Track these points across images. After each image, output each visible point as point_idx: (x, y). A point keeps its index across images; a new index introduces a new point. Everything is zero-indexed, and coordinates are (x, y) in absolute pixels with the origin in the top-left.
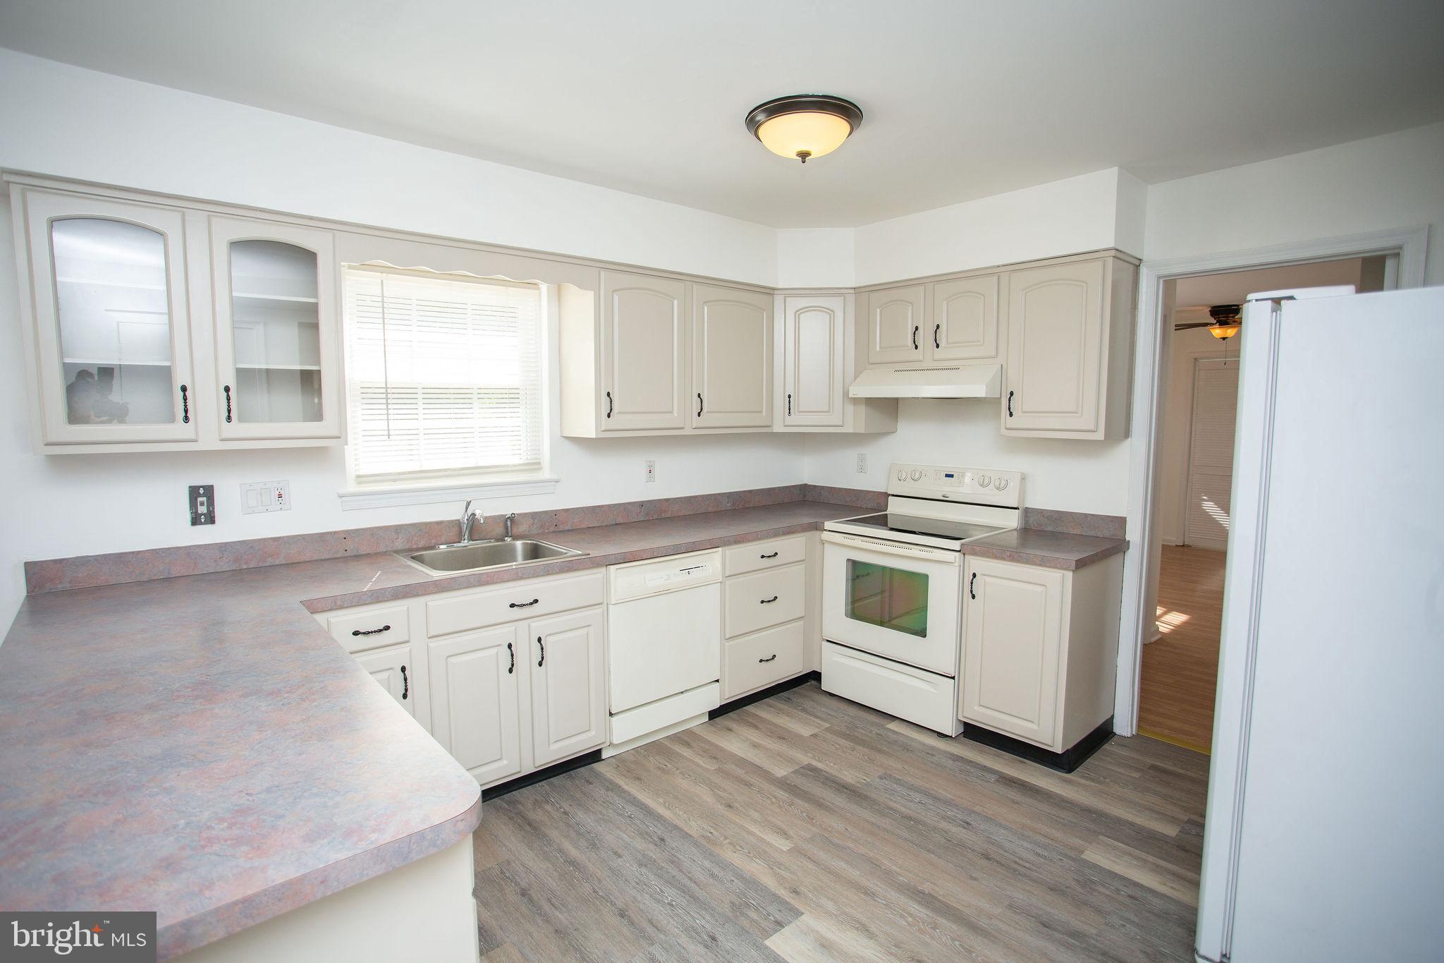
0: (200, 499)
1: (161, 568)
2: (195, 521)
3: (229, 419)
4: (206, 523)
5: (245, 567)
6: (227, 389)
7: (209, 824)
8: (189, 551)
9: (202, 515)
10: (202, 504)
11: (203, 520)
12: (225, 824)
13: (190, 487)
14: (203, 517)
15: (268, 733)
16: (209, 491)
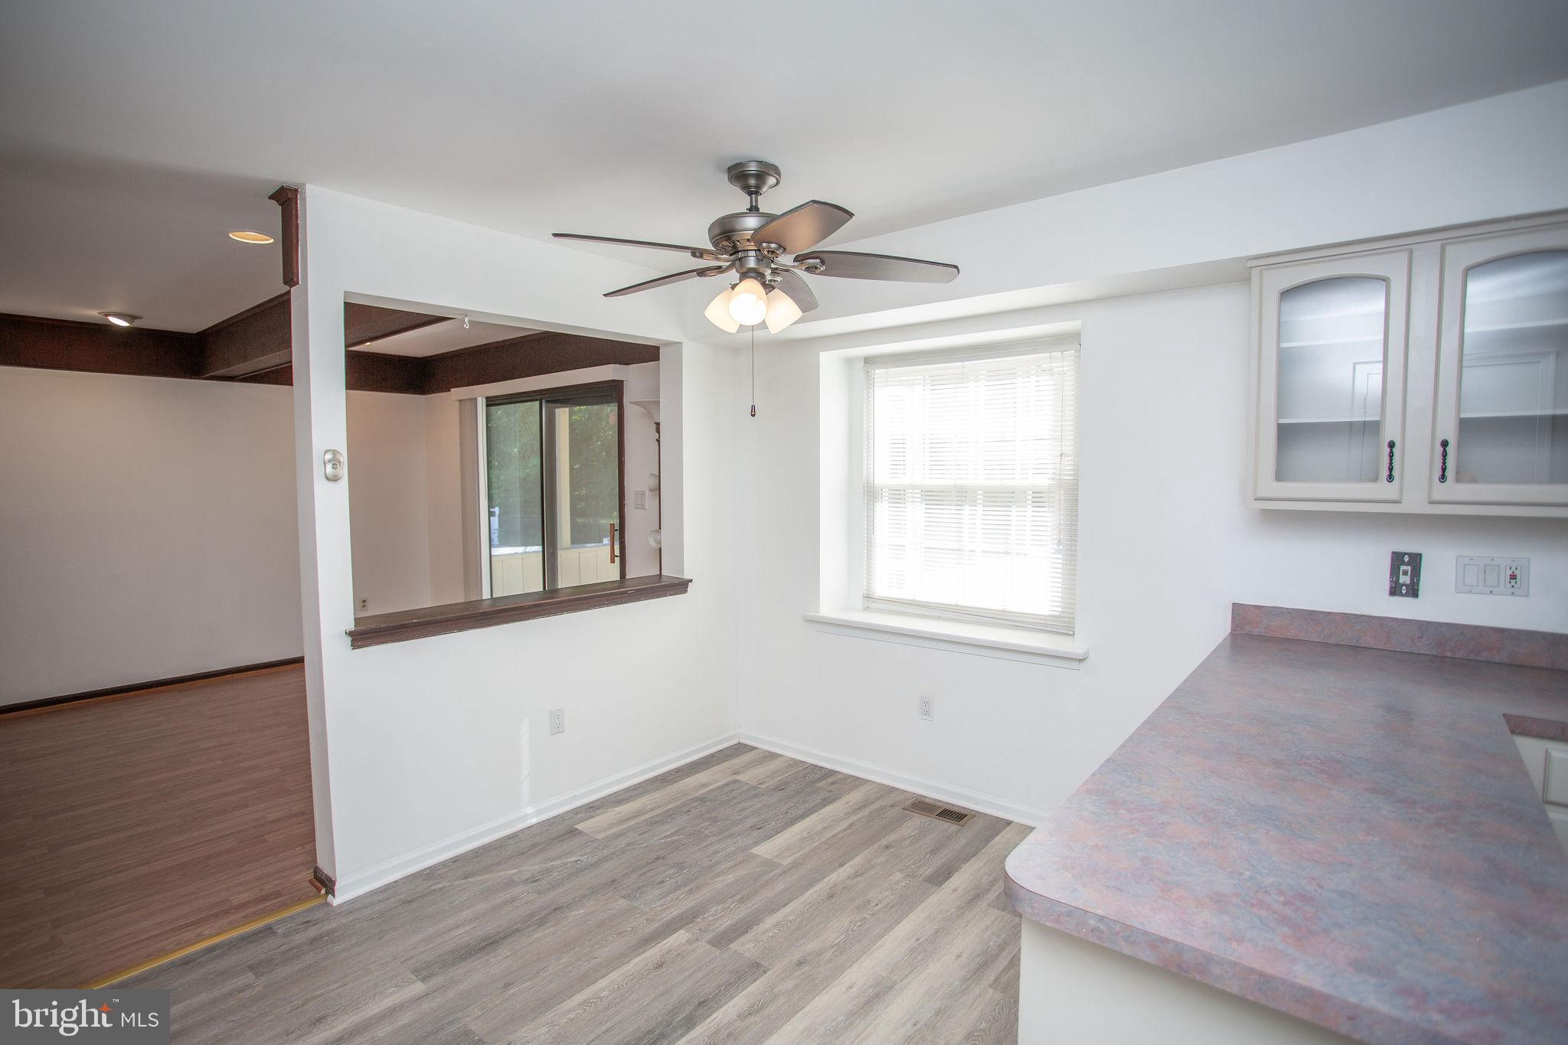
0: (1403, 568)
1: (1350, 635)
2: (1395, 591)
3: (1443, 478)
4: (1406, 595)
5: (1449, 654)
6: (1445, 444)
7: (1269, 889)
8: (1383, 622)
9: (1403, 585)
10: (1405, 573)
11: (1404, 592)
12: (1282, 899)
13: (1393, 553)
14: (1404, 588)
15: (1375, 839)
16: (1416, 560)
